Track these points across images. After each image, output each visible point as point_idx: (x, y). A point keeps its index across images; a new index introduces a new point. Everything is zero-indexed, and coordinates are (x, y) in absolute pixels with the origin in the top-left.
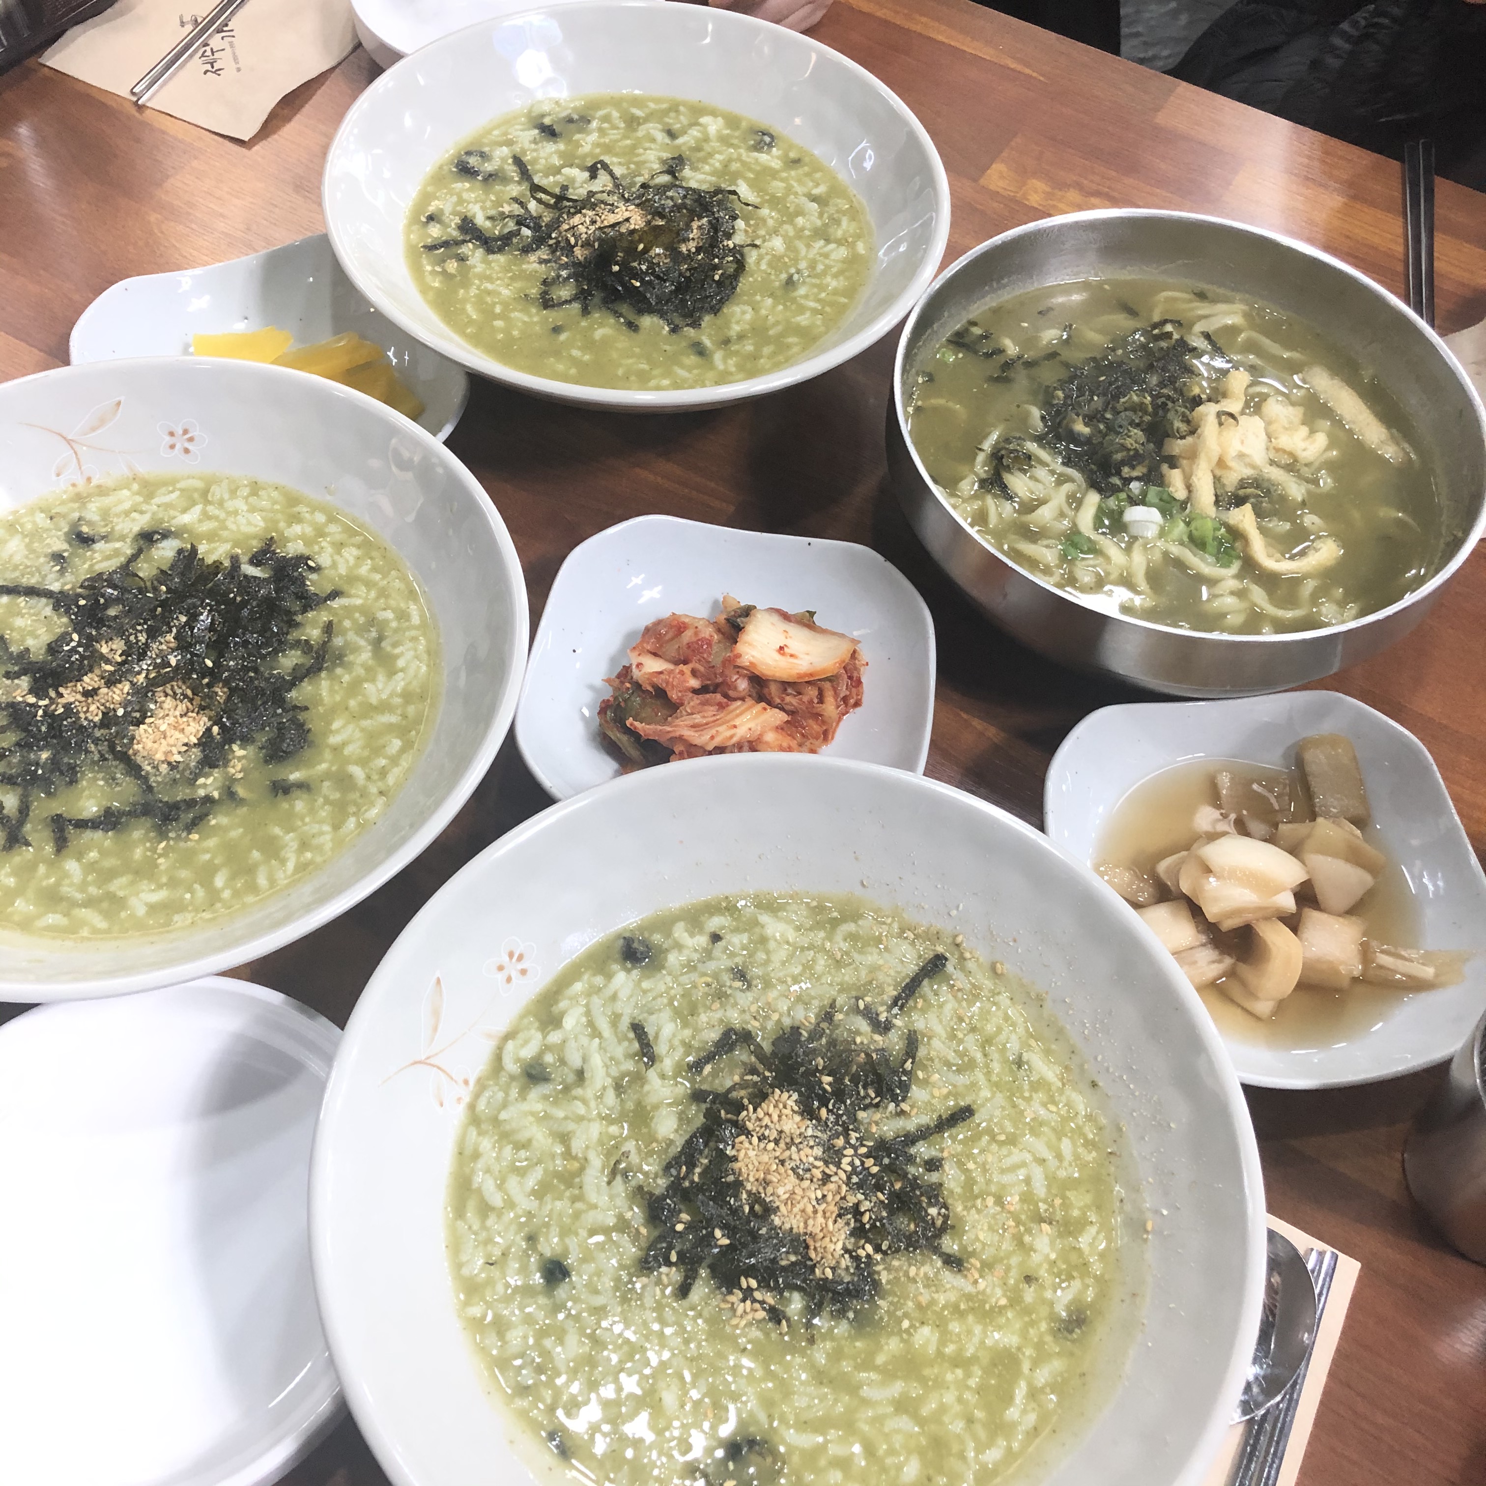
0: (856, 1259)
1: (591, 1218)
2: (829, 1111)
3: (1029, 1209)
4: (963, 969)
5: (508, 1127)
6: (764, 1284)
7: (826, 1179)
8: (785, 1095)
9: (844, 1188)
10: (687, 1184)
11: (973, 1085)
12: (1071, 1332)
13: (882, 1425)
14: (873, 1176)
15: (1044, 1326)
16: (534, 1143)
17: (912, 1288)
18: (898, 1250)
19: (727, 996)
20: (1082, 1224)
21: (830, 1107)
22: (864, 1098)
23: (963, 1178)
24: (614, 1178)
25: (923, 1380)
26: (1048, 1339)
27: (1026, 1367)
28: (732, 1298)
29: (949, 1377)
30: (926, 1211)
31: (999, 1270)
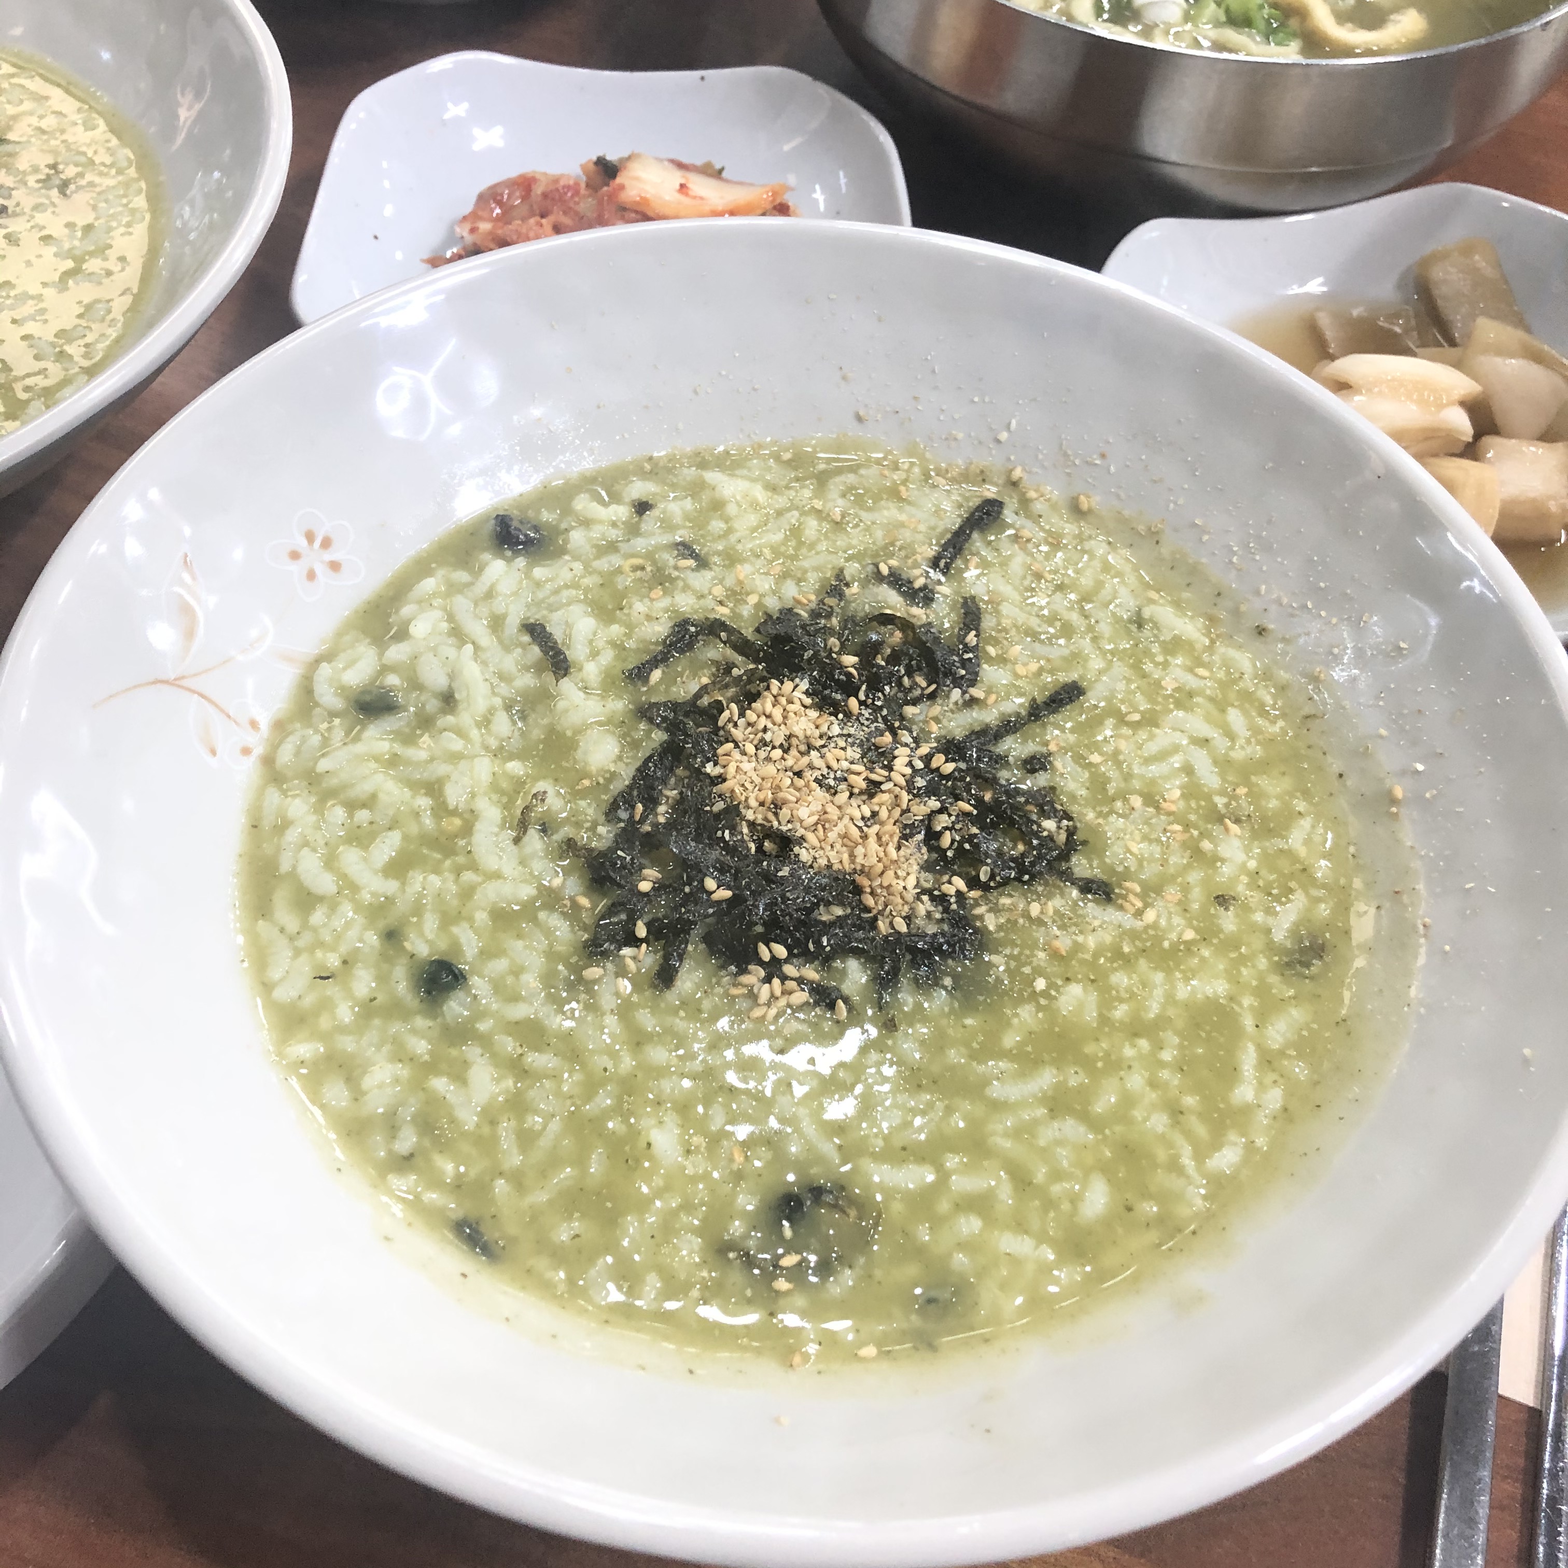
0: (941, 900)
1: (490, 893)
2: (861, 703)
3: (1199, 807)
4: (1029, 515)
5: (334, 782)
6: (799, 952)
7: (873, 788)
8: (788, 685)
9: (905, 797)
10: (647, 828)
11: (1076, 658)
12: (1307, 965)
13: (1033, 1136)
14: (948, 777)
15: (1262, 963)
16: (382, 796)
17: (1040, 935)
18: (1006, 882)
19: (672, 580)
20: (1289, 817)
21: (862, 696)
22: (911, 689)
23: (1087, 775)
24: (525, 832)
25: (1087, 1063)
26: (1274, 979)
27: (1248, 1022)
28: (746, 979)
29: (1128, 1052)
30: (1039, 826)
31: (1172, 893)
